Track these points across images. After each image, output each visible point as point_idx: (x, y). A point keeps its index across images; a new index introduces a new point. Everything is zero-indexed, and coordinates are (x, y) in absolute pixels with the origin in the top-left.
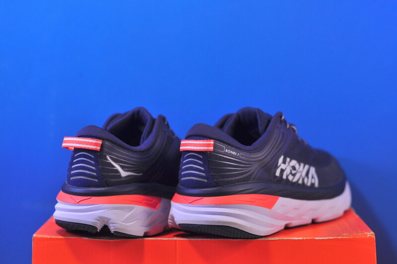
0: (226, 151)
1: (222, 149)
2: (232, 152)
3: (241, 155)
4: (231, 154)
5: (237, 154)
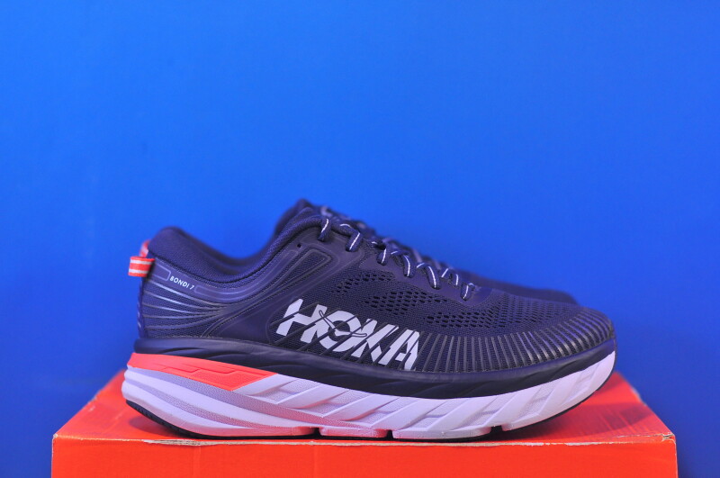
0: (172, 279)
1: (166, 275)
2: (181, 282)
3: (198, 289)
4: (178, 285)
5: (190, 286)
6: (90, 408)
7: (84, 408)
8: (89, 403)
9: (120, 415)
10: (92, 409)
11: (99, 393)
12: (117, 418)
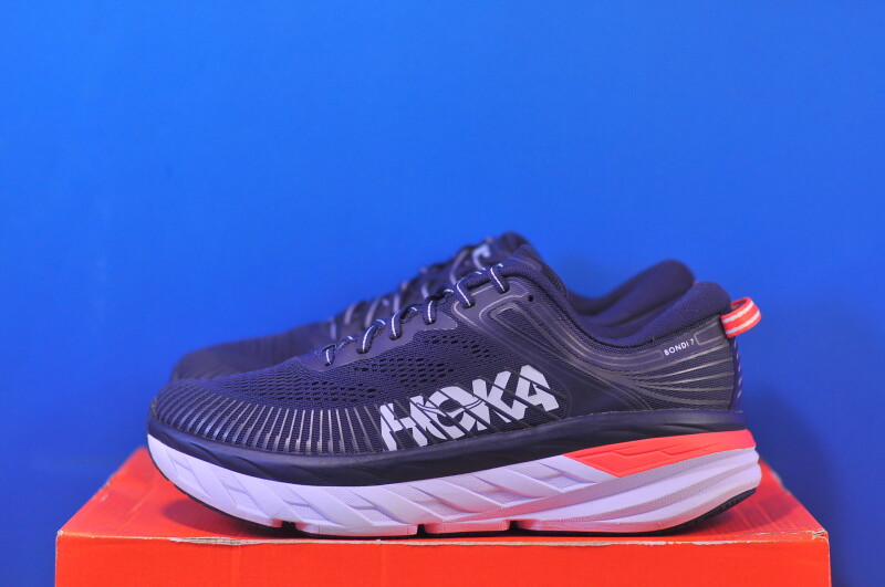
6: (101, 496)
7: (95, 497)
8: (101, 491)
9: (139, 505)
10: (104, 499)
11: (112, 477)
12: (135, 509)
